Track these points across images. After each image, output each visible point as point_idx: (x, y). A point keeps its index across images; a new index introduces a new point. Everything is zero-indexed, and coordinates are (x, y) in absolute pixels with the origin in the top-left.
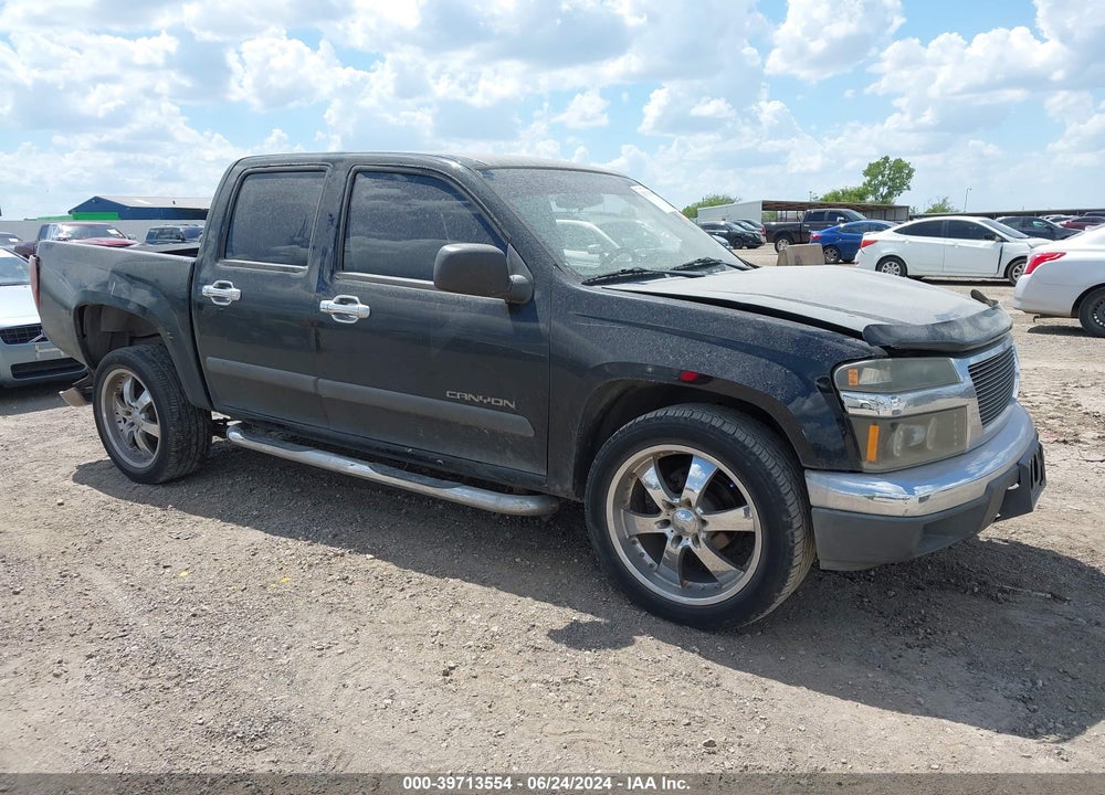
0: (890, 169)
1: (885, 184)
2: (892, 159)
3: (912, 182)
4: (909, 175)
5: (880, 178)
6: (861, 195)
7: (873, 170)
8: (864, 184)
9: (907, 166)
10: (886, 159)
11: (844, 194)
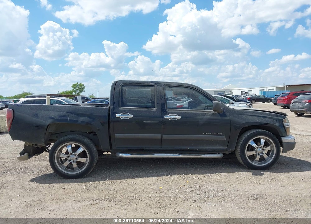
0: (79, 86)
1: (78, 90)
2: (79, 83)
3: (85, 89)
4: (84, 87)
5: (76, 88)
6: (71, 93)
7: (74, 86)
8: (72, 90)
9: (83, 85)
10: (77, 83)
11: (66, 92)
